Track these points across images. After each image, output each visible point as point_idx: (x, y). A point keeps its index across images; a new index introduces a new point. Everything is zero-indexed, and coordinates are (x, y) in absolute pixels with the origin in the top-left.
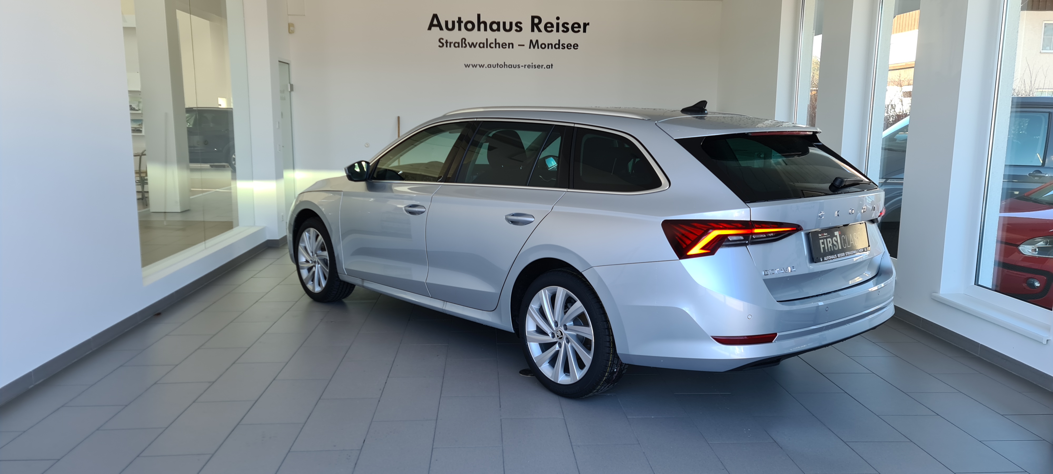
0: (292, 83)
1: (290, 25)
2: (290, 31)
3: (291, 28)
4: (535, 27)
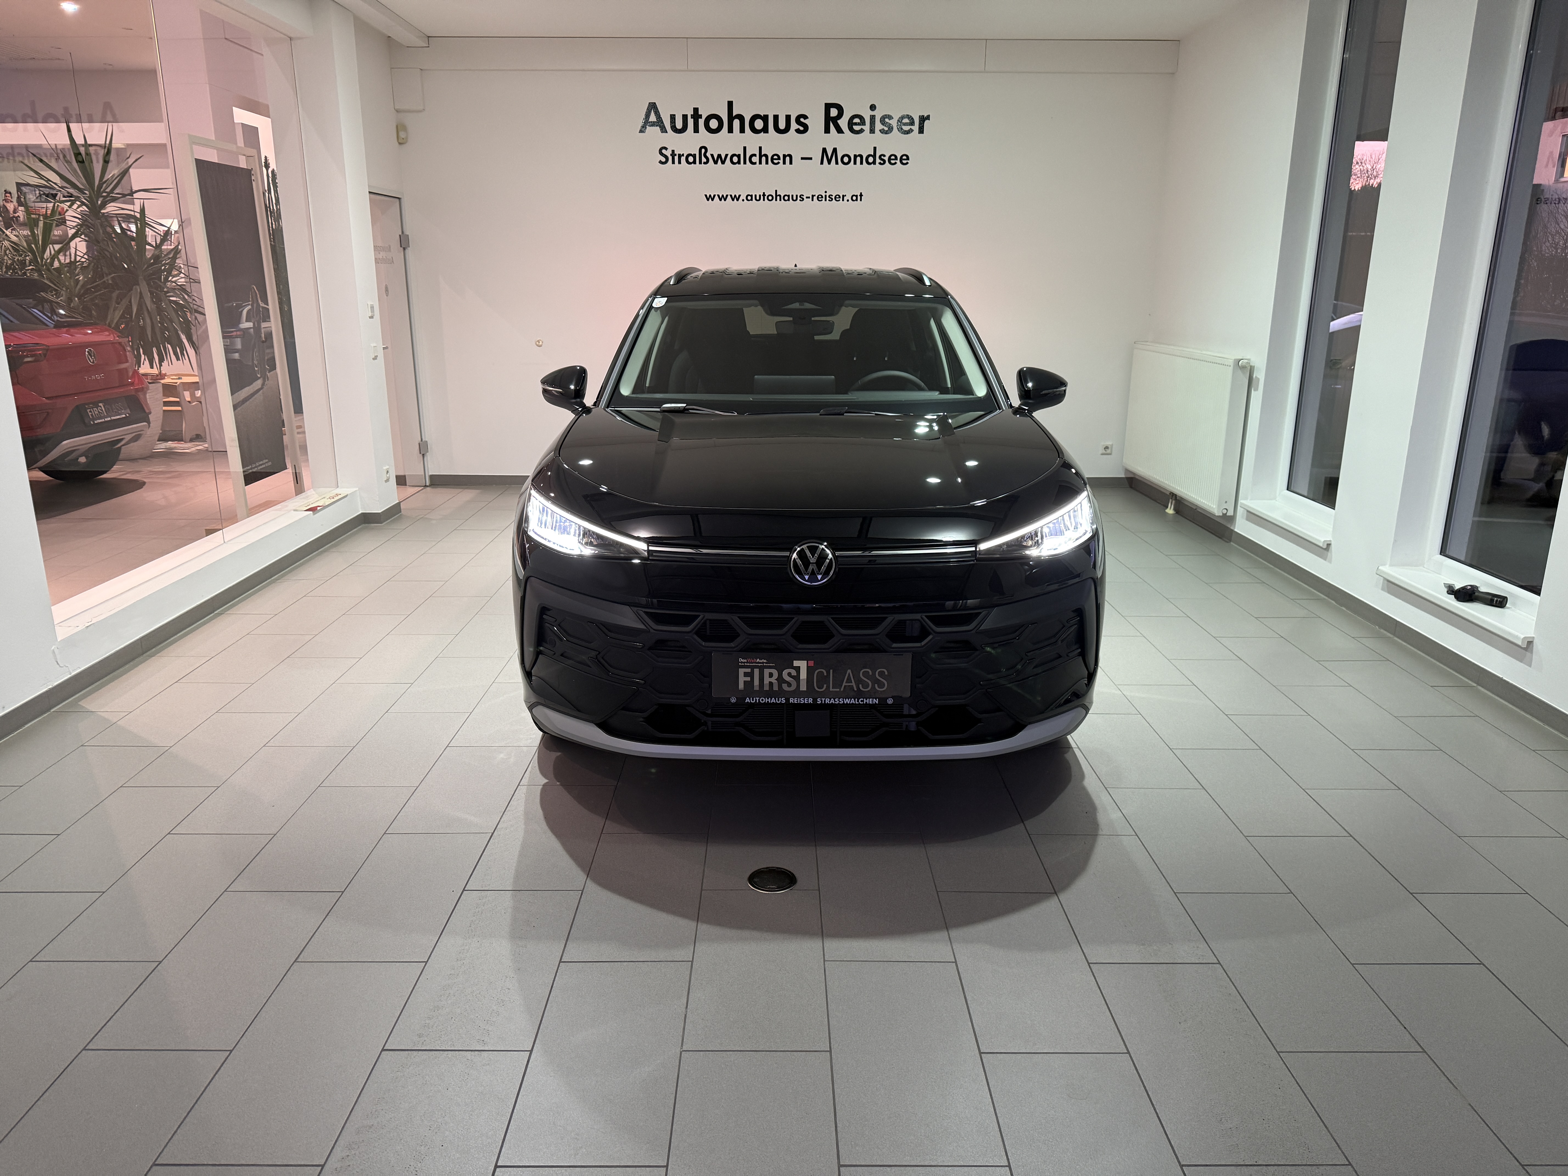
0: (407, 233)
1: (400, 129)
2: (400, 140)
3: (403, 135)
4: (831, 124)
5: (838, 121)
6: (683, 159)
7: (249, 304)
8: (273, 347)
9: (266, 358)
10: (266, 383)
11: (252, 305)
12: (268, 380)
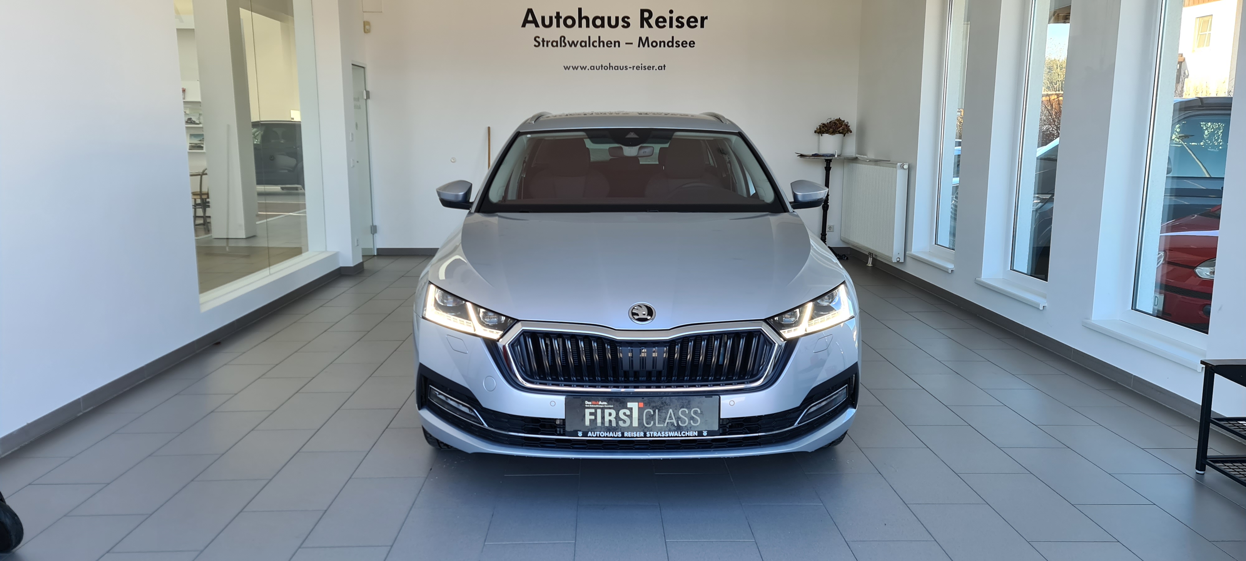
0: (368, 89)
1: (366, 24)
2: (366, 31)
3: (367, 27)
4: (645, 22)
5: (650, 21)
6: (550, 44)
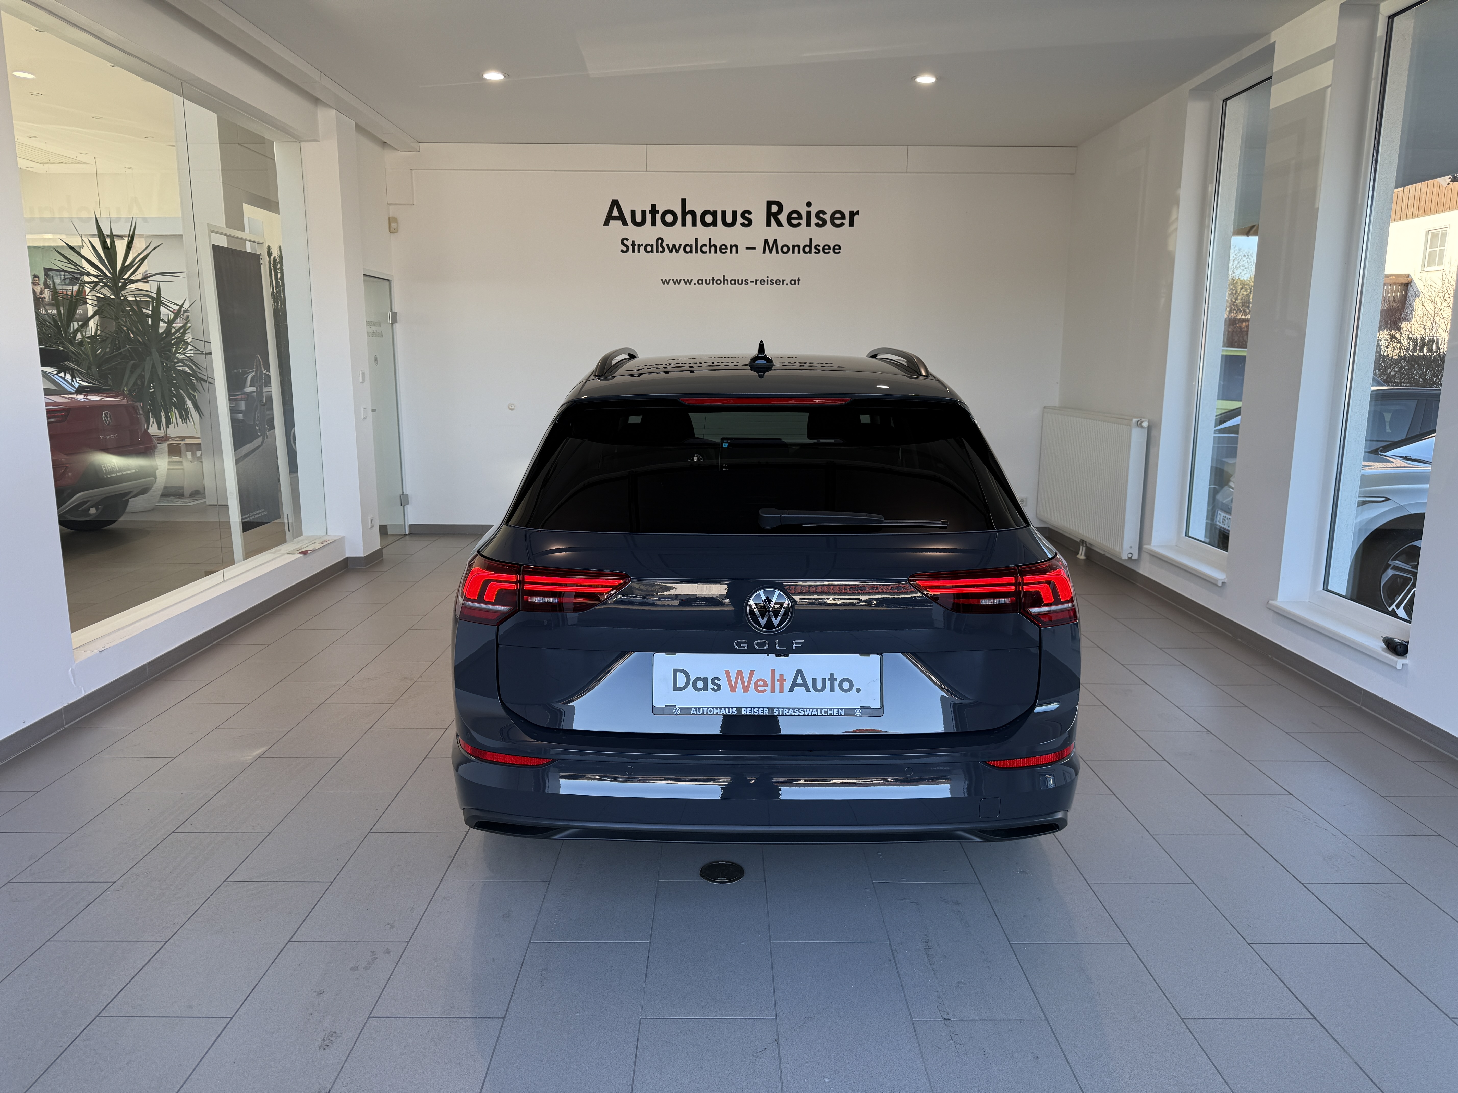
0: (395, 310)
1: (392, 220)
2: (392, 230)
3: (394, 225)
4: (772, 219)
5: (779, 216)
6: (642, 248)
7: (253, 371)
8: (272, 409)
9: (266, 419)
10: (265, 441)
11: (256, 372)
12: (267, 438)
